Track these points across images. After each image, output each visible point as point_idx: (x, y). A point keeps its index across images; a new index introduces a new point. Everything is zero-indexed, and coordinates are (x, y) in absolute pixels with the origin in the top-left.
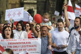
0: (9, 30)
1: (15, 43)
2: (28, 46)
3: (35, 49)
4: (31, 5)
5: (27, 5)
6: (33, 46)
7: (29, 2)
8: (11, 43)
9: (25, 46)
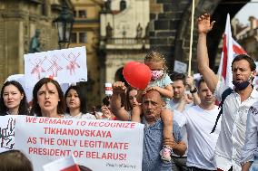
0: (51, 92)
1: (65, 132)
2: (102, 144)
3: (122, 157)
4: (126, 56)
5: (116, 56)
6: (116, 146)
7: (120, 47)
8: (53, 131)
9: (92, 144)
